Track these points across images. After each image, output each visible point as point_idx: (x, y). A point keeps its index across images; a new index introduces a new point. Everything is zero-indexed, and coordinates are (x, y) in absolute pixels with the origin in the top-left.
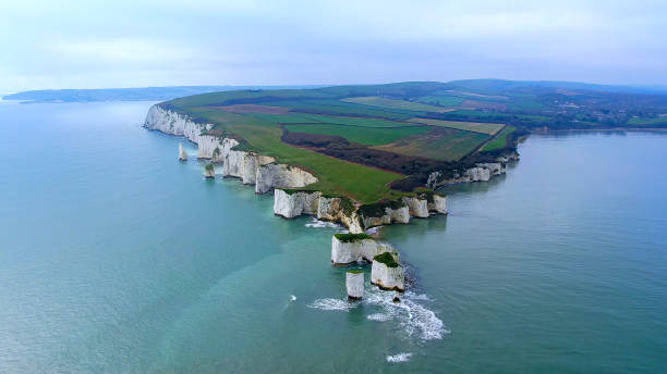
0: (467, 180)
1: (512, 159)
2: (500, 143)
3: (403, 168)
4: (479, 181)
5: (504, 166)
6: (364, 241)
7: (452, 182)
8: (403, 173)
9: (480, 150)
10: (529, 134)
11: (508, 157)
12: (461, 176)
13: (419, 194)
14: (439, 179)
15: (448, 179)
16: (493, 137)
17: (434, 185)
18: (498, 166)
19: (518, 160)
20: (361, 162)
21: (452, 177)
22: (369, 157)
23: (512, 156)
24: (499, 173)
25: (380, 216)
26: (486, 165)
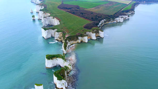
0: (115, 22)
1: (132, 13)
2: (129, 7)
3: (92, 18)
4: (119, 22)
5: (129, 16)
6: (58, 58)
7: (110, 22)
8: (91, 20)
9: (122, 10)
10: (139, 4)
11: (131, 12)
12: (113, 20)
13: (93, 30)
14: (105, 22)
15: (108, 22)
16: (128, 5)
17: (103, 24)
18: (127, 16)
19: (134, 13)
20: (79, 16)
21: (110, 21)
22: (82, 14)
23: (133, 12)
24: (127, 19)
25: (76, 40)
26: (123, 16)
